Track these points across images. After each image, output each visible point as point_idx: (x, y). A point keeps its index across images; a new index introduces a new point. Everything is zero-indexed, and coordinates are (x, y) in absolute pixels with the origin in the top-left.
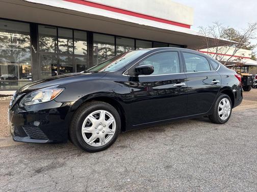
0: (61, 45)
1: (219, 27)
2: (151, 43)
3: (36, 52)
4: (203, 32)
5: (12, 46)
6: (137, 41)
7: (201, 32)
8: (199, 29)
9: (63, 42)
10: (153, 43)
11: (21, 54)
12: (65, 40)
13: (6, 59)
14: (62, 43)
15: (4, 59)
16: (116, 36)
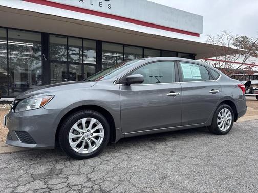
0: (73, 54)
1: (228, 35)
2: (159, 51)
3: (46, 60)
4: (211, 41)
5: (27, 55)
6: (145, 49)
7: (209, 40)
8: (207, 38)
9: (75, 50)
10: (161, 52)
11: (35, 62)
12: (77, 49)
13: (21, 67)
14: (74, 52)
15: (18, 67)
16: (124, 45)
